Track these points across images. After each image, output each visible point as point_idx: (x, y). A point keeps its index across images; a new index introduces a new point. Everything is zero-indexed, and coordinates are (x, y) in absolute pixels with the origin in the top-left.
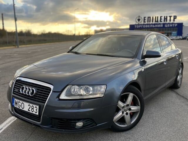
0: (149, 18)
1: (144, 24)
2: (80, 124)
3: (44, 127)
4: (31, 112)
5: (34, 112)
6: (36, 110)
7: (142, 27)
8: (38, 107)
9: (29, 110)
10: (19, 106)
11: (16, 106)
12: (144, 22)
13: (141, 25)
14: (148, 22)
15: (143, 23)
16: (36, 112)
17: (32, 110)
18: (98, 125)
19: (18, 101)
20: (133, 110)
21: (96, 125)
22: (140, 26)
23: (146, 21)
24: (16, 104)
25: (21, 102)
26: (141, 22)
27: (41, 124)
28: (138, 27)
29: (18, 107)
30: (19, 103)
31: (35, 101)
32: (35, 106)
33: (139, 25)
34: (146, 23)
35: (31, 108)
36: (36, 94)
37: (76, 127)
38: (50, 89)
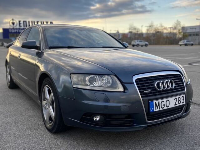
0: (25, 23)
1: (19, 29)
4: (178, 105)
5: (181, 103)
6: (183, 100)
7: (18, 31)
8: (184, 96)
9: (176, 104)
10: (163, 107)
11: (158, 110)
12: (20, 26)
13: (17, 29)
14: (24, 26)
15: (18, 27)
16: (183, 102)
19: (161, 101)
22: (15, 31)
23: (22, 25)
24: (158, 106)
25: (165, 100)
26: (16, 26)
28: (13, 31)
29: (161, 109)
30: (163, 102)
32: (181, 96)
33: (14, 29)
34: (22, 27)
35: (178, 101)
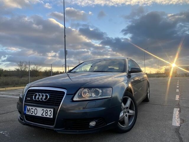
2: (93, 124)
3: (57, 130)
4: (45, 116)
5: (48, 115)
6: (51, 113)
8: (52, 110)
9: (43, 114)
10: (32, 113)
11: (28, 114)
16: (50, 115)
17: (46, 114)
18: (108, 124)
19: (31, 108)
20: (130, 113)
21: (106, 124)
24: (29, 111)
25: (34, 108)
27: (55, 128)
29: (30, 114)
30: (32, 109)
31: (49, 105)
32: (49, 110)
35: (45, 112)
36: (49, 98)
37: (89, 127)
38: (64, 93)
